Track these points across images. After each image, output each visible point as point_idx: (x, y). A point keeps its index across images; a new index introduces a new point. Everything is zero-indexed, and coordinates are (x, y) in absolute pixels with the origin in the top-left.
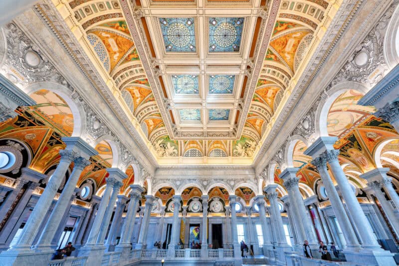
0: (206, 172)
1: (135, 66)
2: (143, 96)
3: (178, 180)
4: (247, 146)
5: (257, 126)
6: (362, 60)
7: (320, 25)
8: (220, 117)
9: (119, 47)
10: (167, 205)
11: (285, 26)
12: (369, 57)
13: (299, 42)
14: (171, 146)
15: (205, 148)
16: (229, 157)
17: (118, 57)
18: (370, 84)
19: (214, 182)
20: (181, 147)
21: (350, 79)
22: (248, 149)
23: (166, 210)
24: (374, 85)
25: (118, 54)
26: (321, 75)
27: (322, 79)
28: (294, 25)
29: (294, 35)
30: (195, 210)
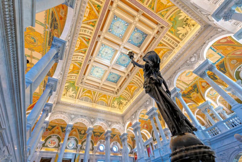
0: (94, 113)
1: (90, 29)
2: (80, 48)
3: (73, 114)
4: (120, 103)
5: (131, 90)
6: (193, 59)
7: (176, 48)
8: (113, 80)
9: (89, 15)
10: (46, 141)
11: (162, 45)
12: (195, 59)
13: (165, 53)
14: (72, 91)
15: (96, 98)
16: (109, 107)
17: (85, 19)
18: (196, 66)
19: (98, 120)
20: (79, 93)
21: (189, 65)
22: (121, 105)
23: (44, 145)
24: (197, 67)
25: (86, 18)
26: (175, 65)
27: (175, 66)
28: (165, 46)
29: (164, 50)
30: (69, 147)
